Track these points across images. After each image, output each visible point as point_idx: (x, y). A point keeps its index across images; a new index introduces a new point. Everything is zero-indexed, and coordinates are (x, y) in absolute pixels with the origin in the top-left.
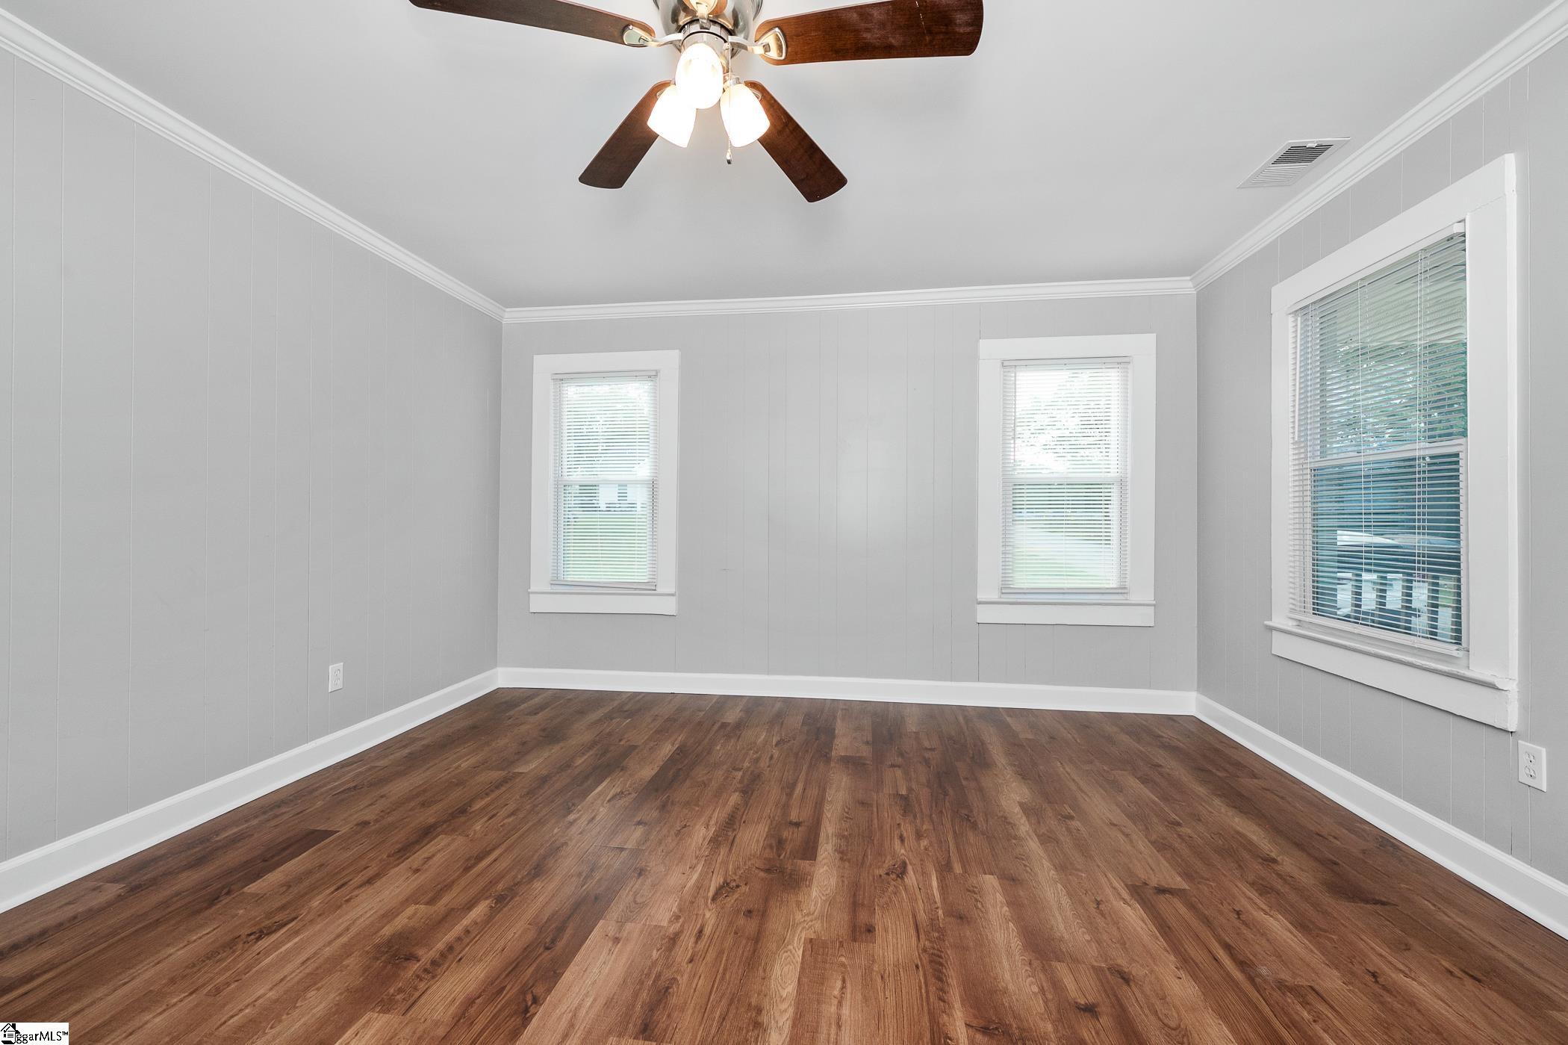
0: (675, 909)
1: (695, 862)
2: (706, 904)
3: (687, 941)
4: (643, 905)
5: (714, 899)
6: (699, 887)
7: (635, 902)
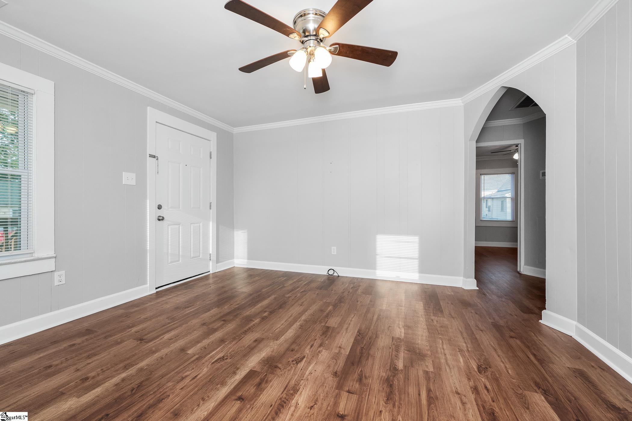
0: (320, 355)
1: (309, 377)
2: (308, 355)
3: (316, 344)
4: (333, 358)
5: (304, 357)
6: (309, 363)
7: (336, 360)
